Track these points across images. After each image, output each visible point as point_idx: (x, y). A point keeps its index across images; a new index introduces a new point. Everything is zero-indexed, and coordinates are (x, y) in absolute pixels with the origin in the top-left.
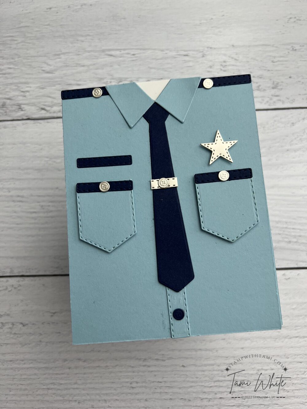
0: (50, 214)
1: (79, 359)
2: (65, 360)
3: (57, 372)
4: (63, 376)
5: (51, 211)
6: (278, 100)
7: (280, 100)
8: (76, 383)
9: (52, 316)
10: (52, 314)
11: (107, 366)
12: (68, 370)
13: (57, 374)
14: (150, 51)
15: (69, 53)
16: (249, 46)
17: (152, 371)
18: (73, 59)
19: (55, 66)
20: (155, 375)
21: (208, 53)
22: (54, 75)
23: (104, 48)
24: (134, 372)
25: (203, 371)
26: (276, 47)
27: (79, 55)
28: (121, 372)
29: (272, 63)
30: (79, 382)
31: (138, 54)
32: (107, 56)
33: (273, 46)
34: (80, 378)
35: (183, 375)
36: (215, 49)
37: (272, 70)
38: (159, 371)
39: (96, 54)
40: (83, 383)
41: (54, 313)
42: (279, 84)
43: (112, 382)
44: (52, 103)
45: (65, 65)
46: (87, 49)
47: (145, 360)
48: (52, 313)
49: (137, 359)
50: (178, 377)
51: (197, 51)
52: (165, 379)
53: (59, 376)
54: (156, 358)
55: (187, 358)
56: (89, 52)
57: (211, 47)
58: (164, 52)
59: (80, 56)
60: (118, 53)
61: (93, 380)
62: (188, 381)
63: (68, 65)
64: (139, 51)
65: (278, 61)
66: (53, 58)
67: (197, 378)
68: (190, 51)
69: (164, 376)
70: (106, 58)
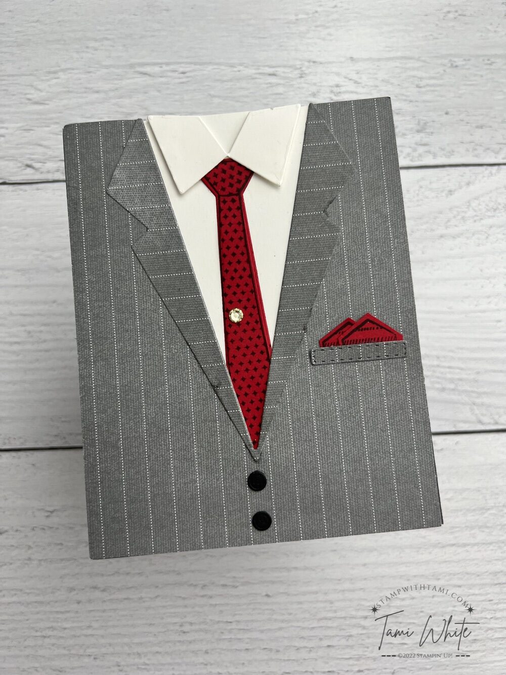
0: (44, 346)
1: (95, 588)
2: (72, 589)
3: (58, 609)
4: (68, 615)
5: (45, 341)
6: (426, 152)
7: (429, 152)
8: (89, 627)
9: (48, 516)
10: (49, 514)
11: (141, 598)
12: (75, 606)
13: (57, 612)
14: (210, 67)
15: (73, 69)
16: (379, 60)
17: (216, 605)
18: (80, 79)
19: (48, 92)
20: (221, 612)
21: (310, 70)
22: (47, 107)
23: (133, 61)
24: (186, 606)
25: (300, 603)
26: (424, 61)
27: (89, 72)
28: (164, 607)
29: (418, 89)
30: (95, 625)
31: (190, 71)
32: (139, 76)
33: (418, 59)
34: (98, 619)
35: (267, 609)
36: (321, 63)
37: (416, 101)
38: (227, 604)
39: (119, 71)
40: (103, 626)
41: (52, 512)
42: (428, 124)
43: (151, 624)
44: (44, 156)
45: (67, 89)
46: (104, 63)
47: (204, 586)
48: (48, 511)
49: (191, 585)
50: (259, 614)
51: (290, 67)
52: (237, 618)
53: (60, 616)
54: (222, 582)
55: (273, 582)
56: (107, 67)
57: (314, 60)
58: (235, 69)
59: (91, 74)
60: (157, 69)
61: (118, 620)
62: (276, 620)
63: (71, 89)
64: (193, 67)
65: (428, 85)
66: (44, 78)
67: (290, 614)
68: (279, 66)
69: (236, 613)
70: (137, 78)
